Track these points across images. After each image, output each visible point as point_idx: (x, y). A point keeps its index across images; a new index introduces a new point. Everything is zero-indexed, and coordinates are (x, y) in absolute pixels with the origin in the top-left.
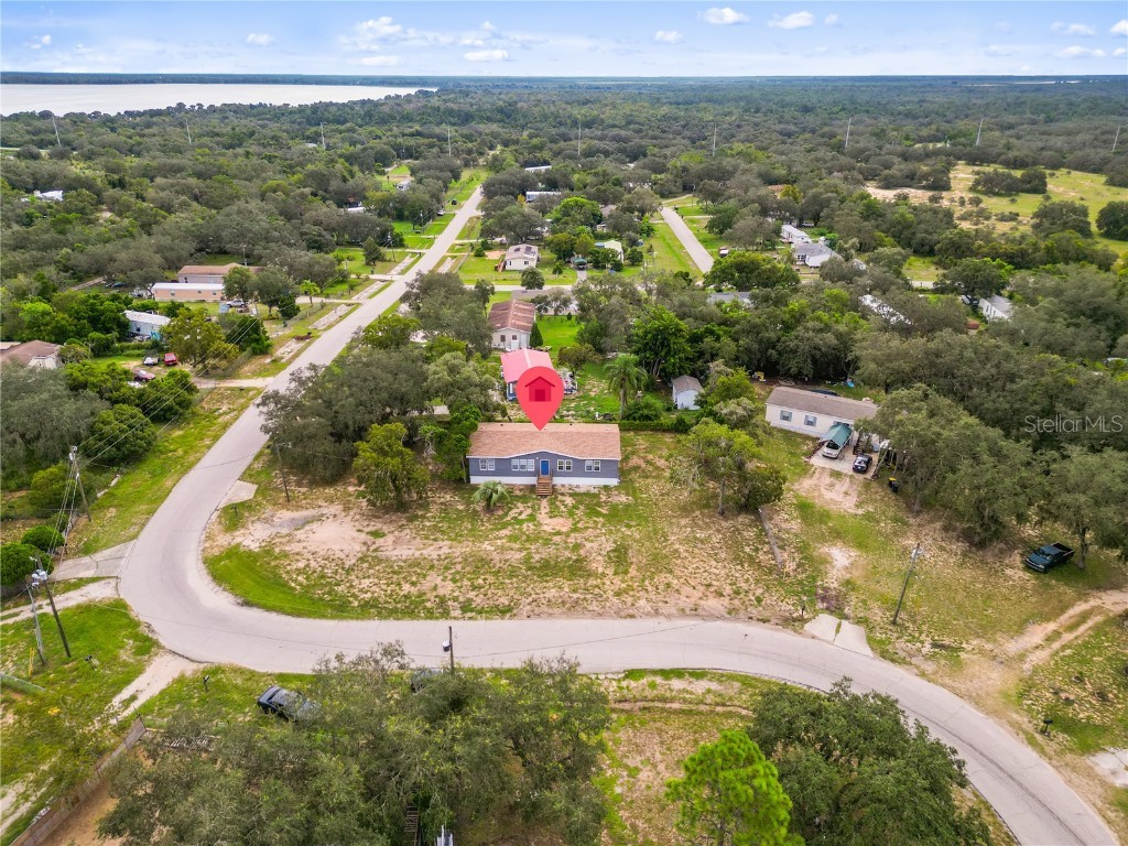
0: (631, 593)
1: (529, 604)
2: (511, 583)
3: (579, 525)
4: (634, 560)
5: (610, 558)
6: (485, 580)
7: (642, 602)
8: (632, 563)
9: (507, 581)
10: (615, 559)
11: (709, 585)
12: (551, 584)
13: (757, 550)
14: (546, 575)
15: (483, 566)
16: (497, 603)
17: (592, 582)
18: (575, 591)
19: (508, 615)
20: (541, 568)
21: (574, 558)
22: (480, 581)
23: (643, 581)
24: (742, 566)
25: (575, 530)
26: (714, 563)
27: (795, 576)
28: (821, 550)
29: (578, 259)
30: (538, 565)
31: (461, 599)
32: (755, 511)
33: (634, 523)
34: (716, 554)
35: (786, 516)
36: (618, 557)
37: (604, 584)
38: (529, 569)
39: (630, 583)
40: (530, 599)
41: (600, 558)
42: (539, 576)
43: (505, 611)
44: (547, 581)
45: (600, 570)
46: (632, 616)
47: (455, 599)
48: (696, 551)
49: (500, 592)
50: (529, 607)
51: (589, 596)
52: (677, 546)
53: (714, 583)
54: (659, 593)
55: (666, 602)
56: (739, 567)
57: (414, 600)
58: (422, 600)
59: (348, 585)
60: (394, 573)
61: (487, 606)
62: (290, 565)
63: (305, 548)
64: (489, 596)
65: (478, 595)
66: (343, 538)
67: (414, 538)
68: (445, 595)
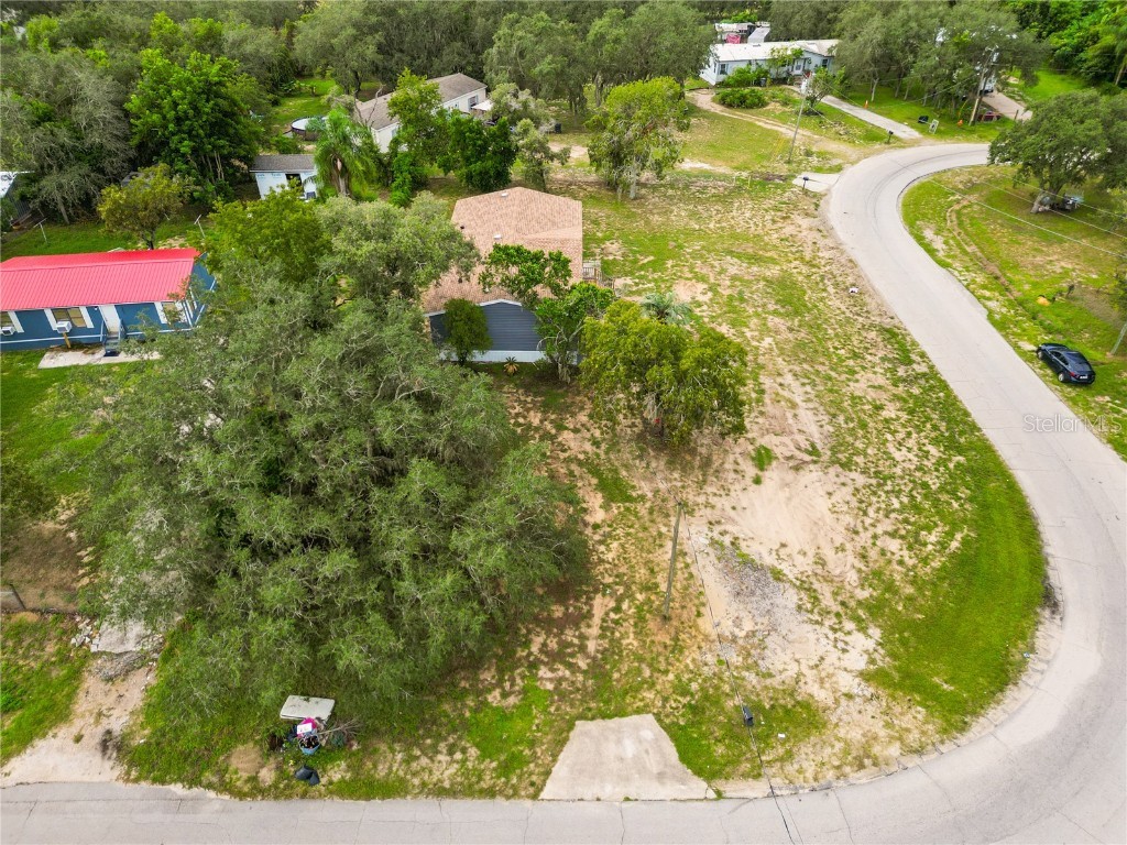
57: (915, 403)
58: (910, 396)
59: (918, 474)
60: (864, 426)
61: (889, 347)
62: (901, 563)
63: (842, 549)
64: (869, 346)
65: (871, 354)
66: (789, 499)
67: (762, 413)
68: (888, 379)
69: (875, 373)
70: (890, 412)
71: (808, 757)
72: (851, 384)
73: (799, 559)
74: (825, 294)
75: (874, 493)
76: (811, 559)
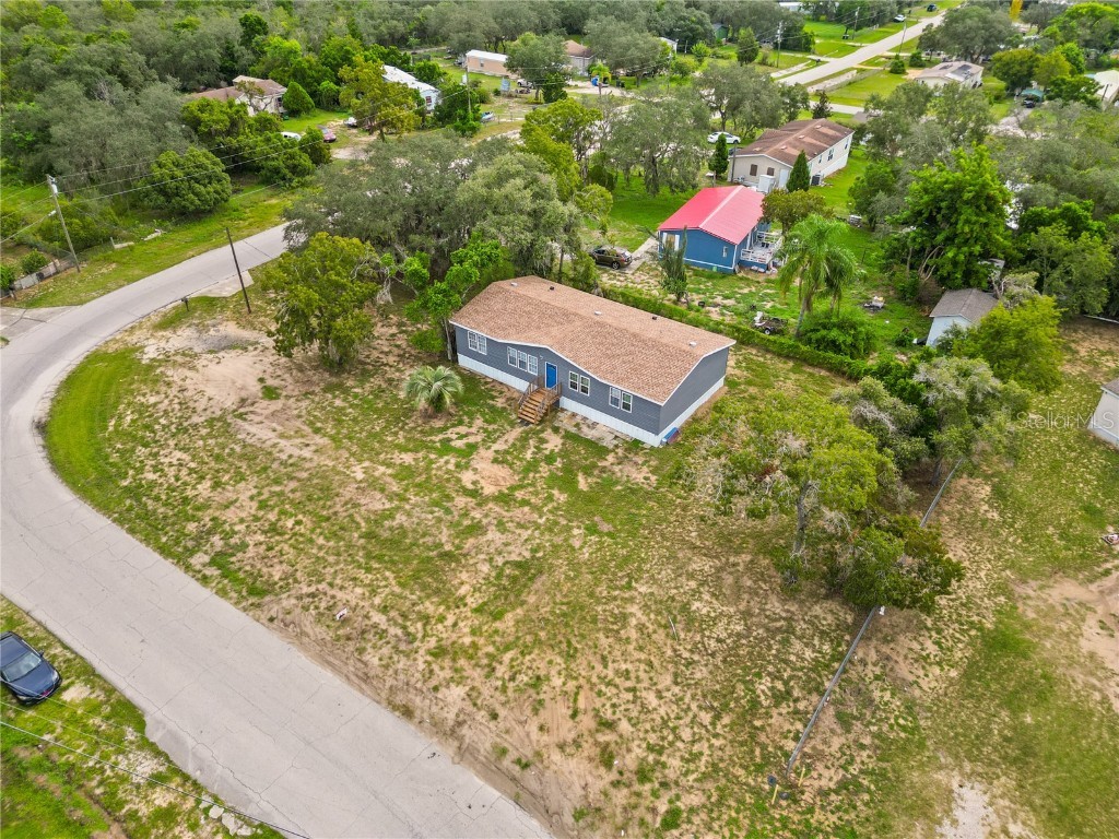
0: (462, 662)
1: (300, 598)
2: (320, 548)
3: (519, 495)
4: (532, 599)
5: (498, 577)
6: (298, 523)
7: (456, 693)
8: (523, 603)
9: (321, 541)
10: (505, 582)
11: (610, 725)
12: (367, 578)
13: (779, 698)
14: (379, 558)
15: (320, 499)
16: (265, 570)
17: (429, 607)
18: (384, 609)
19: (252, 600)
20: (384, 543)
21: (448, 547)
22: (290, 523)
23: (507, 648)
24: (717, 717)
25: (504, 499)
26: (667, 680)
27: (811, 811)
28: (940, 776)
29: (1036, 89)
30: (386, 534)
31: (234, 540)
32: (865, 608)
33: (606, 527)
34: (690, 663)
35: (931, 648)
36: (514, 580)
37: (442, 619)
38: (369, 536)
39: (481, 641)
40: (312, 589)
41: (485, 568)
42: (369, 556)
43: (253, 591)
44: (369, 570)
45: (463, 591)
46: (407, 712)
47: (227, 536)
48: (660, 636)
49: (291, 554)
50: (293, 601)
51: (395, 631)
52: (634, 609)
53: (624, 726)
54: (504, 690)
55: (494, 716)
56: (706, 718)
57: (186, 512)
58: (194, 516)
59: (155, 450)
60: (218, 458)
61: (248, 568)
62: (144, 395)
63: (184, 380)
64: (270, 554)
65: (261, 544)
66: (234, 383)
67: (299, 417)
68: (225, 522)
69: (242, 521)
70: (204, 488)
71: (156, 319)
72: (255, 491)
73: (205, 363)
74: (377, 601)
75: (181, 417)
76: (199, 367)
